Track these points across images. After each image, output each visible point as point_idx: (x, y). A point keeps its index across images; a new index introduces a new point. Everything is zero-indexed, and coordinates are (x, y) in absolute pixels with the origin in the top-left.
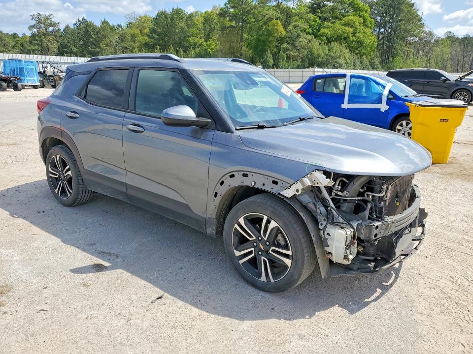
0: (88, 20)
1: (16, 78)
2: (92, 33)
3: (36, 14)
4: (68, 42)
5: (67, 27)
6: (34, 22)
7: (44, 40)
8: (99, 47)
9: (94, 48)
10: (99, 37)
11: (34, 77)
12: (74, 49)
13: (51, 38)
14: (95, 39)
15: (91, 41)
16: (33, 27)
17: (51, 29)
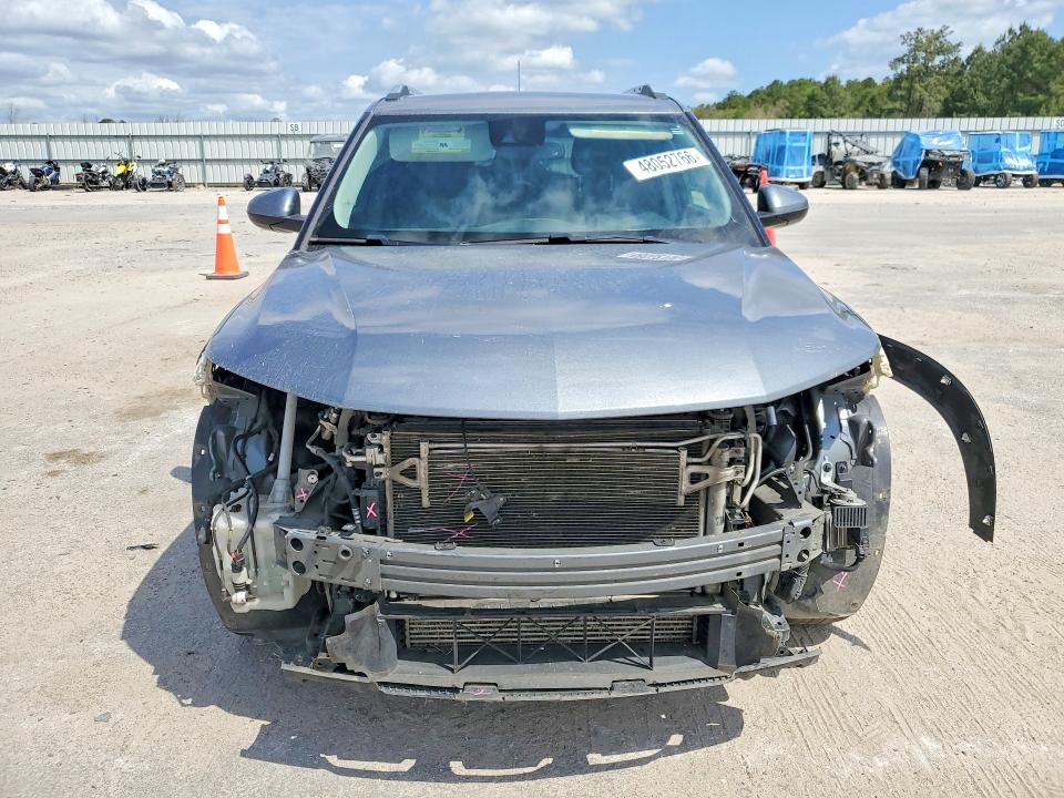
0: (1034, 28)
1: (759, 167)
2: (1037, 57)
3: (913, 30)
4: (971, 85)
5: (979, 50)
6: (905, 49)
7: (917, 85)
8: (1047, 92)
9: (1032, 95)
10: (1051, 66)
11: (801, 164)
12: (982, 100)
13: (932, 80)
14: (1040, 74)
15: (1028, 79)
16: (900, 60)
17: (938, 60)
